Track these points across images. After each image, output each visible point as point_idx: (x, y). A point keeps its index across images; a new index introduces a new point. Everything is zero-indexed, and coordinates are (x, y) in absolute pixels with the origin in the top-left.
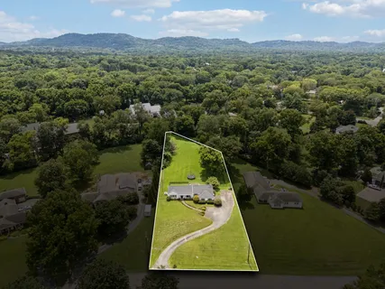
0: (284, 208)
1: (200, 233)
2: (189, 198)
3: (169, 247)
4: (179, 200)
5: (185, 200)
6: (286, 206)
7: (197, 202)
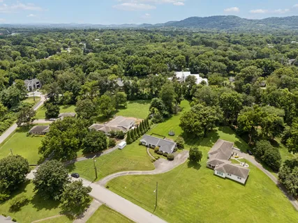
0: (226, 178)
1: (140, 173)
2: (153, 147)
3: (114, 174)
4: (147, 146)
5: (150, 147)
6: (229, 177)
7: (156, 152)
